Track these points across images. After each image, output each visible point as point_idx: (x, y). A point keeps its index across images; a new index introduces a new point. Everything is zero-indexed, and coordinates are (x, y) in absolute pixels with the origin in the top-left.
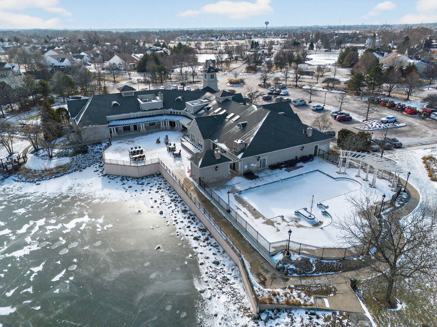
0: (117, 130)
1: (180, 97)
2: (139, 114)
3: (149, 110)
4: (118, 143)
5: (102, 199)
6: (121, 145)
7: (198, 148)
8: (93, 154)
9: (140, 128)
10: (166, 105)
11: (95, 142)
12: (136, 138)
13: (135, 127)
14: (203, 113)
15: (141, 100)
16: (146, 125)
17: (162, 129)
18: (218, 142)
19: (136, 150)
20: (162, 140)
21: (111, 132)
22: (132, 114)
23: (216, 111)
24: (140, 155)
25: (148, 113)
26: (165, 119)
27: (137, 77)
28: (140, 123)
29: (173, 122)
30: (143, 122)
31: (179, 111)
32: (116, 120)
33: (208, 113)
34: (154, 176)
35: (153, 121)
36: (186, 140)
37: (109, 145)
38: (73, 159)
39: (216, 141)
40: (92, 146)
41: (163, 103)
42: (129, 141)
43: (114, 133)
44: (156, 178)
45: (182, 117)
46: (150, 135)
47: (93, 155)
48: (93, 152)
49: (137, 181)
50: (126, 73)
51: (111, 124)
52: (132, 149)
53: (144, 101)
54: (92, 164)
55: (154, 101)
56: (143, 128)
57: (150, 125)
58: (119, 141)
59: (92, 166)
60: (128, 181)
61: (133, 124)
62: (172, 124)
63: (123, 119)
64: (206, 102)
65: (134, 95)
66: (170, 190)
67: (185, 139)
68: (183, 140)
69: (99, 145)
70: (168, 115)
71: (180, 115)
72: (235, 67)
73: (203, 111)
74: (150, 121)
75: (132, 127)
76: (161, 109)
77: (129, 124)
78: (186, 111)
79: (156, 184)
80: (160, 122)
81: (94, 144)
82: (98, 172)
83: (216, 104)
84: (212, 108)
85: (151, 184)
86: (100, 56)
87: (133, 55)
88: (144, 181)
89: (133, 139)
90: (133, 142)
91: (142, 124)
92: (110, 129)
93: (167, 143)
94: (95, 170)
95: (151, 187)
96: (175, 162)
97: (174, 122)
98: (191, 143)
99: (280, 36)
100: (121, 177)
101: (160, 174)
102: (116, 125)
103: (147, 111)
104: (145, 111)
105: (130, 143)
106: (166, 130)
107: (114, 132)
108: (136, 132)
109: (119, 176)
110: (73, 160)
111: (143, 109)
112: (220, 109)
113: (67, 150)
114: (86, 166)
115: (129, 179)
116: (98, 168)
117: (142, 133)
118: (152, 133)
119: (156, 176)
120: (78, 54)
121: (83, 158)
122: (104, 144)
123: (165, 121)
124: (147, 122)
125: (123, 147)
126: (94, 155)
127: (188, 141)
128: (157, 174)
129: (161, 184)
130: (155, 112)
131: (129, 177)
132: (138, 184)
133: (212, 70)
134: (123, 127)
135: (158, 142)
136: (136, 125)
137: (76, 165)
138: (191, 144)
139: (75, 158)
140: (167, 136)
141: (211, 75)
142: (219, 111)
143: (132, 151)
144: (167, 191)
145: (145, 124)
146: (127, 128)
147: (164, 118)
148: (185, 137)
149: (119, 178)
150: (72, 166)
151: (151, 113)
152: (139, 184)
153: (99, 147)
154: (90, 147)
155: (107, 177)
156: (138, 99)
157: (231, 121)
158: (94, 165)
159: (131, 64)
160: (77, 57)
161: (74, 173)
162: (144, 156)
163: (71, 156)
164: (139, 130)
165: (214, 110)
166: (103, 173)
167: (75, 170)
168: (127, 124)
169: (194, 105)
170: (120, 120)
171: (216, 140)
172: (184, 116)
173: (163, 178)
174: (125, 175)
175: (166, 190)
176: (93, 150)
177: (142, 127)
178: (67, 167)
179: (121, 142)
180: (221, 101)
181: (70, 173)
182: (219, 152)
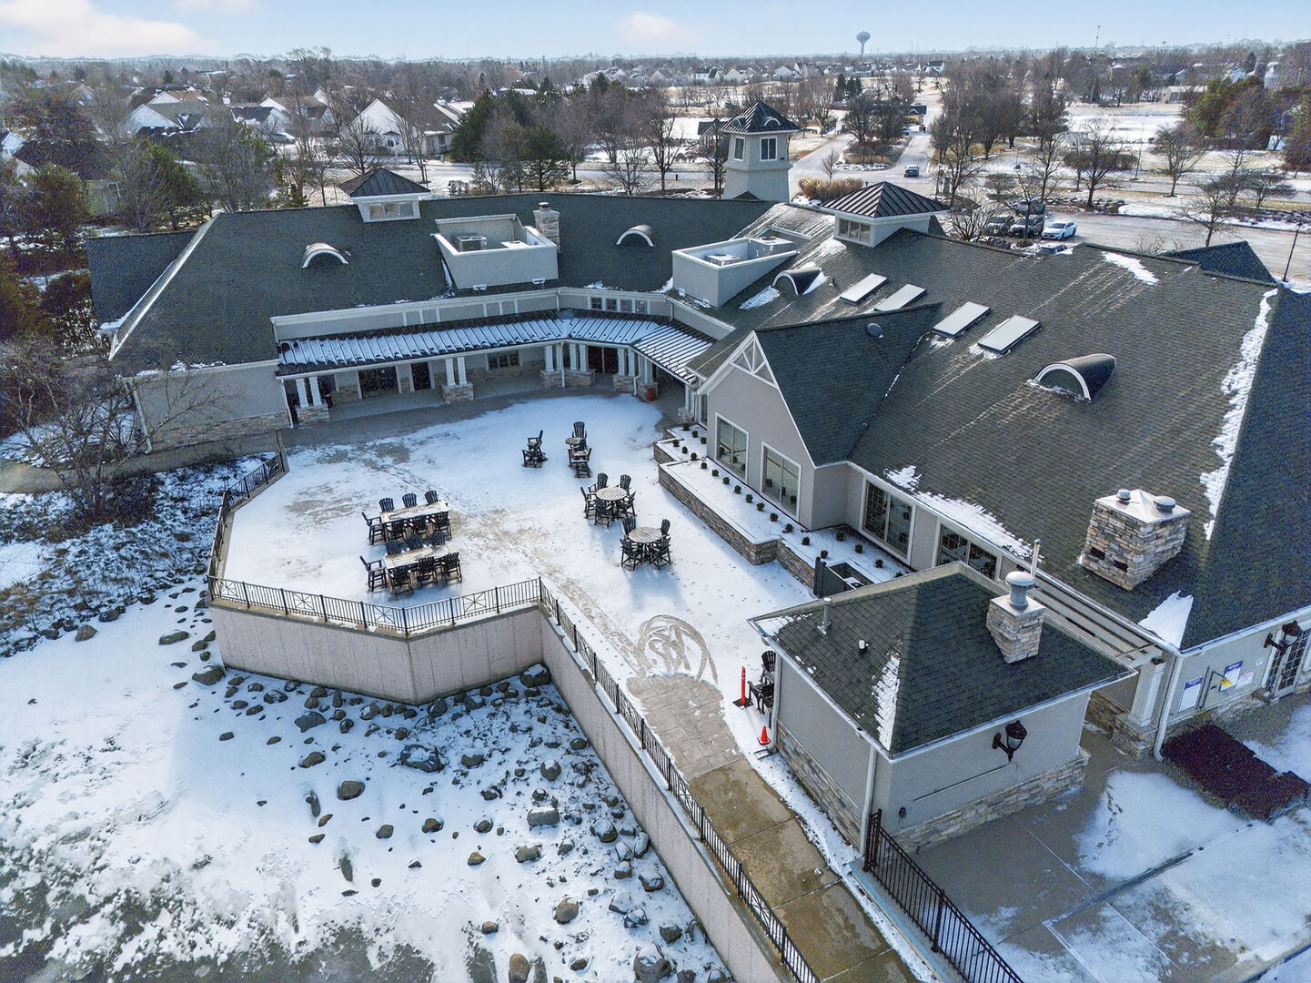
0: (326, 386)
1: (640, 229)
2: (437, 307)
3: (492, 290)
4: (319, 461)
5: (134, 914)
6: (334, 473)
7: (769, 508)
8: (179, 523)
9: (442, 378)
10: (570, 268)
11: (204, 452)
12: (420, 435)
13: (421, 374)
14: (770, 307)
15: (454, 242)
16: (474, 366)
17: (554, 387)
18: (921, 488)
19: (410, 514)
20: (556, 448)
21: (293, 401)
22: (402, 310)
23: (854, 293)
24: (426, 552)
25: (485, 305)
26: (570, 336)
27: (451, 175)
28: (442, 352)
29: (607, 349)
30: (459, 350)
31: (633, 296)
32: (322, 338)
33: (806, 303)
34: (510, 696)
35: (509, 344)
36: (685, 450)
37: (275, 470)
38: (64, 552)
39: (905, 476)
40: (182, 479)
41: (559, 256)
42: (383, 451)
43: (313, 406)
44: (518, 713)
45: (654, 326)
46: (492, 419)
47: (179, 529)
48: (185, 512)
49: (402, 735)
50: (410, 163)
51: (292, 357)
52: (386, 505)
53: (467, 247)
54: (165, 587)
55: (511, 246)
56: (457, 381)
57: (494, 361)
58: (331, 450)
59: (163, 597)
60: (347, 727)
61: (406, 357)
62: (603, 360)
63: (359, 335)
64: (778, 249)
65: (417, 215)
66: (621, 846)
67: (676, 444)
68: (668, 448)
69: (225, 472)
70: (581, 314)
71: (642, 317)
72: (806, 149)
73: (769, 295)
74: (493, 346)
75: (405, 375)
76: (549, 284)
77: (389, 359)
78: (674, 293)
79: (520, 773)
80: (542, 349)
81: (194, 466)
82: (183, 650)
83: (841, 254)
84: (821, 279)
85: (489, 775)
86: (327, 113)
87: (439, 104)
88: (444, 733)
89: (407, 440)
90: (401, 454)
91: (455, 360)
92: (290, 385)
93: (581, 469)
94: (170, 629)
95: (489, 796)
96: (639, 606)
97: (612, 353)
98: (715, 473)
99: (919, 68)
100: (308, 690)
101: (547, 678)
102: (321, 366)
103: (480, 293)
104: (469, 292)
105: (388, 460)
106: (572, 389)
107: (310, 401)
108: (422, 401)
109: (298, 683)
110: (58, 564)
111: (460, 286)
112: (874, 281)
113: (45, 498)
114: (129, 600)
115: (353, 712)
116: (190, 614)
117: (455, 404)
118: (501, 404)
119: (522, 688)
120: (251, 105)
121: (117, 548)
122: (251, 466)
123: (566, 347)
124: (476, 348)
125: (342, 490)
126: (187, 530)
127: (694, 457)
128: (525, 680)
129: (552, 774)
130: (516, 302)
131: (359, 696)
132: (404, 760)
133: (770, 118)
134: (361, 374)
135: (535, 458)
136: (425, 365)
137: (71, 593)
138: (719, 481)
139: (74, 550)
140: (579, 427)
141: (764, 142)
142: (873, 292)
143: (386, 518)
144: (599, 855)
145: (467, 358)
146: (378, 381)
147: (564, 328)
148: (677, 433)
149: (297, 705)
150: (47, 599)
151: (500, 303)
152: (414, 766)
153: (216, 484)
154: (169, 486)
155: (222, 686)
156: (439, 237)
157: (974, 349)
158: (178, 588)
159: (431, 133)
160: (248, 113)
161: (45, 645)
162: (452, 561)
163: (54, 538)
164: (440, 391)
165: (837, 286)
166: (206, 657)
167: (58, 625)
168: (381, 361)
169: (718, 263)
170: (342, 337)
171: (899, 468)
172: (661, 321)
173: (565, 710)
174: (331, 681)
175: (590, 842)
176: (183, 499)
177: (455, 376)
178: (13, 608)
179: (340, 457)
180: (871, 240)
181: (18, 647)
182: (1033, 606)
